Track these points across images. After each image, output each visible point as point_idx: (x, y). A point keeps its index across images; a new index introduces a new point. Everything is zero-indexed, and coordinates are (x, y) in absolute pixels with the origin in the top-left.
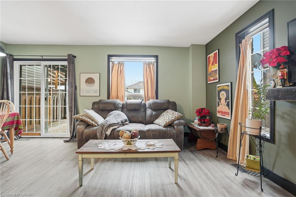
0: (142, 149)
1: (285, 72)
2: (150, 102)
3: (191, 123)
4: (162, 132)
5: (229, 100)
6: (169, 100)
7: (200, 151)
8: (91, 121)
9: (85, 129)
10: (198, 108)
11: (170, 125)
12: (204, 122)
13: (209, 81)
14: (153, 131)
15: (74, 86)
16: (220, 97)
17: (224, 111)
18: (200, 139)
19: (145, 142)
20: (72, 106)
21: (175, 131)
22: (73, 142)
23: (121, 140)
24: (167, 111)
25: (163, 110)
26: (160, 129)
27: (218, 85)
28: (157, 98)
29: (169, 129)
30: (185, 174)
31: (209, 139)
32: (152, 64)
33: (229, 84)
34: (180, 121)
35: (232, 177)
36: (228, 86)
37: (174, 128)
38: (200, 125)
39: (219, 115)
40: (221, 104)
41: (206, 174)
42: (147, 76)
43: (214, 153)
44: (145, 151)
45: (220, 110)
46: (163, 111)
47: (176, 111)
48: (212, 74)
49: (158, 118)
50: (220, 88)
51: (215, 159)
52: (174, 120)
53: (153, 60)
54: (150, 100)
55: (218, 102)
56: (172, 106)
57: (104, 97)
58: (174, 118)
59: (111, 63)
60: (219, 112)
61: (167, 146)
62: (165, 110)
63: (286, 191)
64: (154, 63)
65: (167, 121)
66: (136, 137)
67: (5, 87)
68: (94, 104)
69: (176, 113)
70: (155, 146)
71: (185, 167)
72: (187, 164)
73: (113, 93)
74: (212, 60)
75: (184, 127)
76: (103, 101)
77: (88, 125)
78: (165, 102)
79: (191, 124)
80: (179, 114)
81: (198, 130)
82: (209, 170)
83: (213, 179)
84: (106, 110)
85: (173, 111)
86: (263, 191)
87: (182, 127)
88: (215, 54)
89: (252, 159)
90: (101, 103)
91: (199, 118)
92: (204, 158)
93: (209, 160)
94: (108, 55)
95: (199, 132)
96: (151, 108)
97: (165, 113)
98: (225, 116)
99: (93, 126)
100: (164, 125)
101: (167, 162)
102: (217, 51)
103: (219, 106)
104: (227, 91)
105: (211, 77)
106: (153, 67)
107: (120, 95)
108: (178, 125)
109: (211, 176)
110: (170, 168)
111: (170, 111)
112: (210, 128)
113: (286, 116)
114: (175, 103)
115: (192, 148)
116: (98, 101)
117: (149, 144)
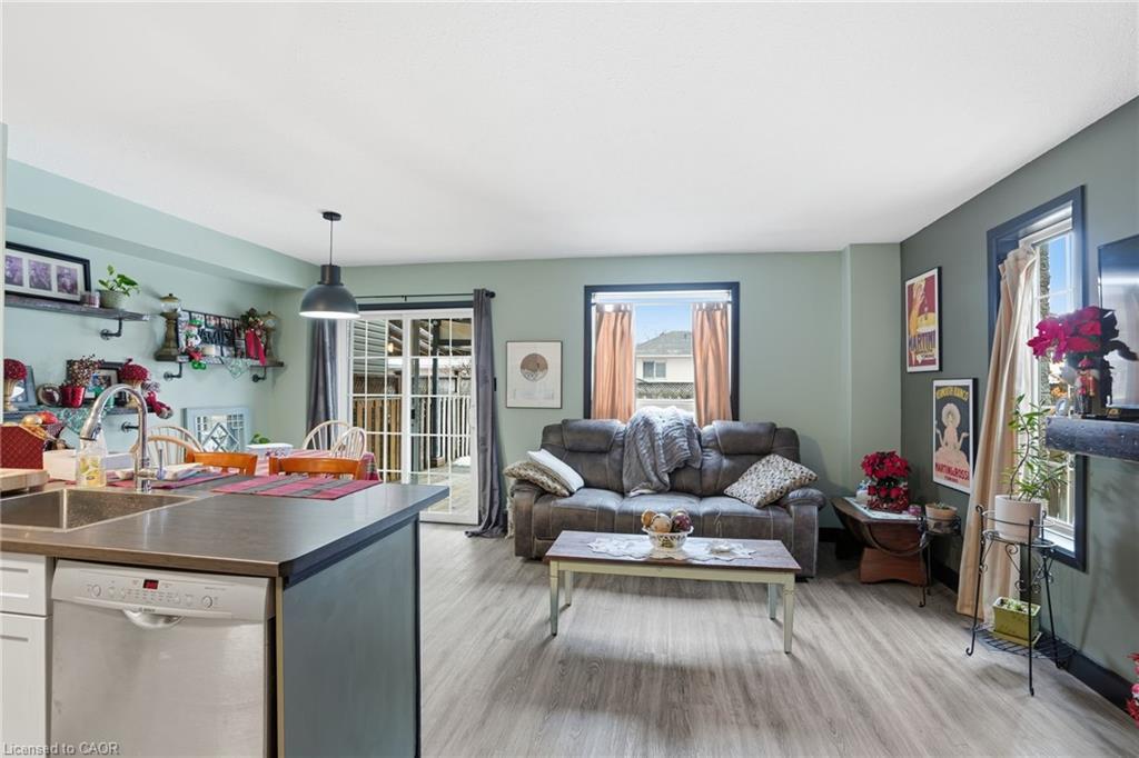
0: (701, 558)
1: (1091, 378)
2: (714, 430)
3: (846, 498)
4: (750, 522)
5: (968, 432)
6: (774, 425)
7: (871, 586)
8: (550, 483)
9: (536, 502)
10: (871, 452)
11: (777, 502)
12: (887, 499)
13: (911, 365)
14: (725, 516)
15: (490, 378)
16: (944, 420)
17: (953, 466)
18: (870, 550)
19: (706, 544)
20: (486, 435)
21: (790, 521)
22: (492, 537)
23: (647, 537)
24: (768, 458)
25: (758, 454)
26: (744, 513)
27: (937, 383)
28: (736, 417)
29: (771, 513)
30: (816, 637)
31: (899, 552)
32: (719, 309)
33: (969, 383)
34: (806, 491)
35: (953, 657)
36: (966, 388)
37: (789, 512)
38: (873, 506)
39: (939, 478)
40: (947, 444)
41: (876, 643)
42: (704, 347)
43: (915, 596)
44: (707, 563)
45: (941, 462)
46: (753, 458)
47: (796, 459)
48: (919, 342)
49: (740, 479)
50: (943, 391)
51: (916, 611)
52: (788, 489)
53: (723, 296)
54: (714, 423)
55: (937, 435)
56: (783, 442)
57: (574, 412)
58: (788, 482)
59: (594, 309)
60: (940, 468)
61: (765, 556)
62: (762, 454)
63: (1108, 703)
64: (725, 307)
65: (768, 492)
66: (685, 530)
67: (321, 384)
68: (547, 431)
69: (797, 466)
70: (734, 554)
71: (816, 622)
72: (822, 616)
73: (601, 399)
74: (919, 297)
75: (819, 509)
76: (576, 423)
77: (543, 493)
78: (762, 430)
79: (848, 502)
80: (805, 470)
81: (863, 520)
82: (887, 635)
83: (894, 654)
84: (584, 452)
85: (788, 461)
86: (1033, 694)
87: (815, 510)
88: (929, 281)
89: (1013, 608)
90: (570, 430)
91: (875, 484)
92: (881, 605)
93: (895, 611)
94: (586, 287)
95: (867, 529)
96: (717, 448)
97: (760, 466)
98: (955, 481)
99: (555, 495)
100: (759, 503)
101: (763, 605)
102: (935, 272)
103: (940, 449)
104: (962, 405)
105: (917, 353)
106: (722, 319)
107: (620, 406)
108: (801, 502)
109: (889, 647)
110: (772, 619)
111: (775, 459)
112: (905, 516)
113: (1112, 495)
114: (794, 432)
115: (847, 577)
116: (560, 422)
117: (716, 548)
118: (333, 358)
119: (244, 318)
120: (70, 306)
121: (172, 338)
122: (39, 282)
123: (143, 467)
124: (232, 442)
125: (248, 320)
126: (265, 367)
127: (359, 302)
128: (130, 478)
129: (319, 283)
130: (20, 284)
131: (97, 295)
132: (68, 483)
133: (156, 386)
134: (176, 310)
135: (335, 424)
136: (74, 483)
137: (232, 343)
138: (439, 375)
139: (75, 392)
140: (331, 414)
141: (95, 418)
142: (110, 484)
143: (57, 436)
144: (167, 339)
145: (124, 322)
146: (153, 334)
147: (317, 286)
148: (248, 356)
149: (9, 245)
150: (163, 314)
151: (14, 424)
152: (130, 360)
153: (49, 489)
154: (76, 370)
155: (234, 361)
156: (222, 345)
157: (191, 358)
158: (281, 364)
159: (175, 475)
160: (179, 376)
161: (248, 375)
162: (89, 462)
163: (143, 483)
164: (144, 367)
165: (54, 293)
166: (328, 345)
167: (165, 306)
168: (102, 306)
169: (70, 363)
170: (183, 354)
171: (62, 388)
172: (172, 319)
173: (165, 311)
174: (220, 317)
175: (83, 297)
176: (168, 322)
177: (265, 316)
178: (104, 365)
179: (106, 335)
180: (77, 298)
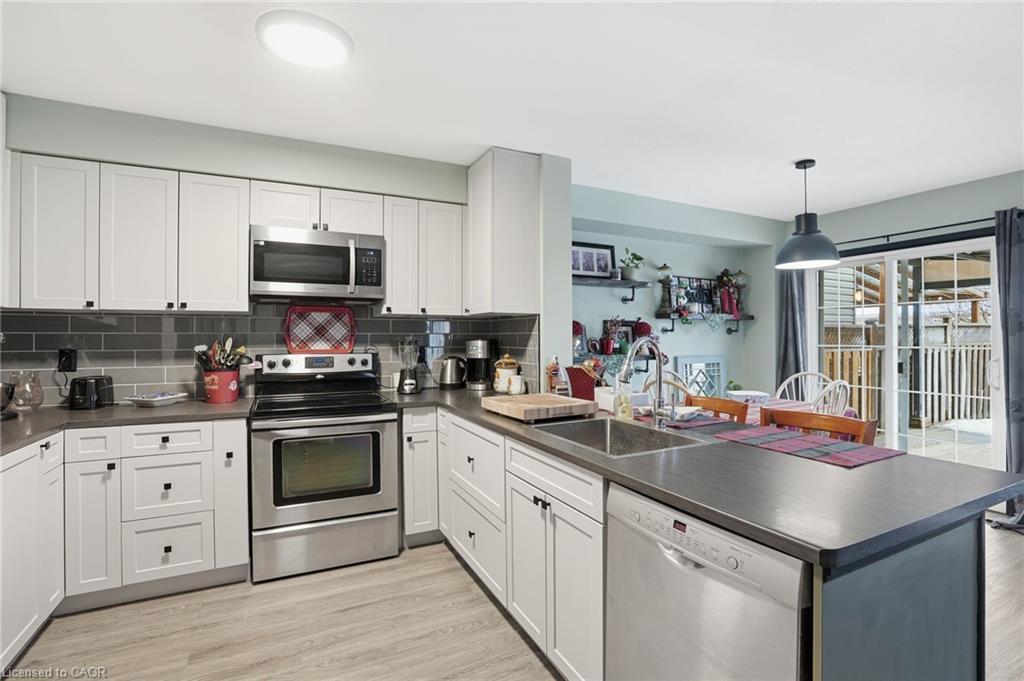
118: (803, 309)
119: (720, 278)
120: (604, 281)
121: (666, 299)
122: (588, 268)
123: (659, 407)
124: (711, 387)
125: (722, 280)
126: (738, 321)
127: (840, 248)
128: (649, 415)
129: (794, 234)
130: (578, 269)
131: (619, 270)
132: (610, 413)
133: (657, 338)
134: (668, 277)
135: (805, 376)
136: (613, 414)
137: (710, 301)
138: (923, 323)
139: (608, 344)
140: (802, 366)
141: (629, 365)
142: (636, 418)
143: (601, 376)
144: (663, 300)
145: (636, 290)
146: (653, 296)
147: (792, 237)
148: (724, 312)
149: (574, 244)
150: (660, 281)
151: (578, 366)
152: (640, 319)
153: (599, 417)
154: (608, 326)
155: (712, 317)
156: (702, 303)
157: (681, 315)
158: (752, 318)
159: (682, 416)
160: (672, 330)
161: (723, 329)
162: (623, 399)
163: (660, 421)
164: (649, 323)
165: (595, 273)
166: (797, 297)
167: (661, 275)
168: (622, 279)
169: (605, 322)
170: (674, 312)
171: (601, 340)
172: (666, 284)
173: (662, 278)
174: (700, 279)
175: (612, 273)
176: (664, 287)
177: (736, 275)
178: (625, 323)
179: (625, 300)
180: (608, 275)
